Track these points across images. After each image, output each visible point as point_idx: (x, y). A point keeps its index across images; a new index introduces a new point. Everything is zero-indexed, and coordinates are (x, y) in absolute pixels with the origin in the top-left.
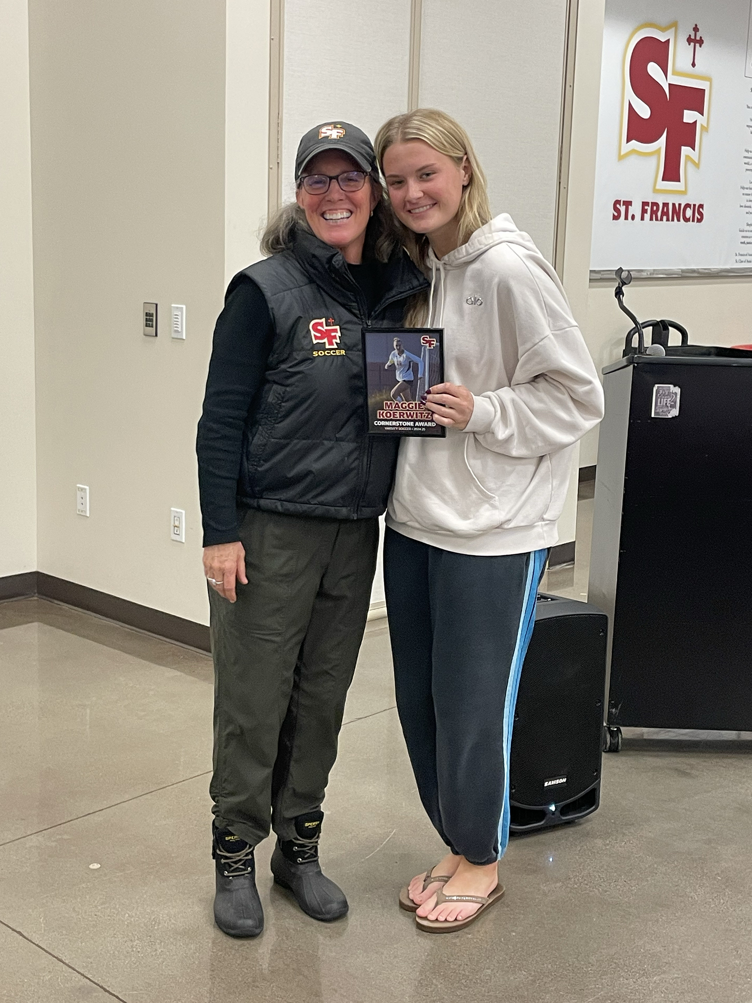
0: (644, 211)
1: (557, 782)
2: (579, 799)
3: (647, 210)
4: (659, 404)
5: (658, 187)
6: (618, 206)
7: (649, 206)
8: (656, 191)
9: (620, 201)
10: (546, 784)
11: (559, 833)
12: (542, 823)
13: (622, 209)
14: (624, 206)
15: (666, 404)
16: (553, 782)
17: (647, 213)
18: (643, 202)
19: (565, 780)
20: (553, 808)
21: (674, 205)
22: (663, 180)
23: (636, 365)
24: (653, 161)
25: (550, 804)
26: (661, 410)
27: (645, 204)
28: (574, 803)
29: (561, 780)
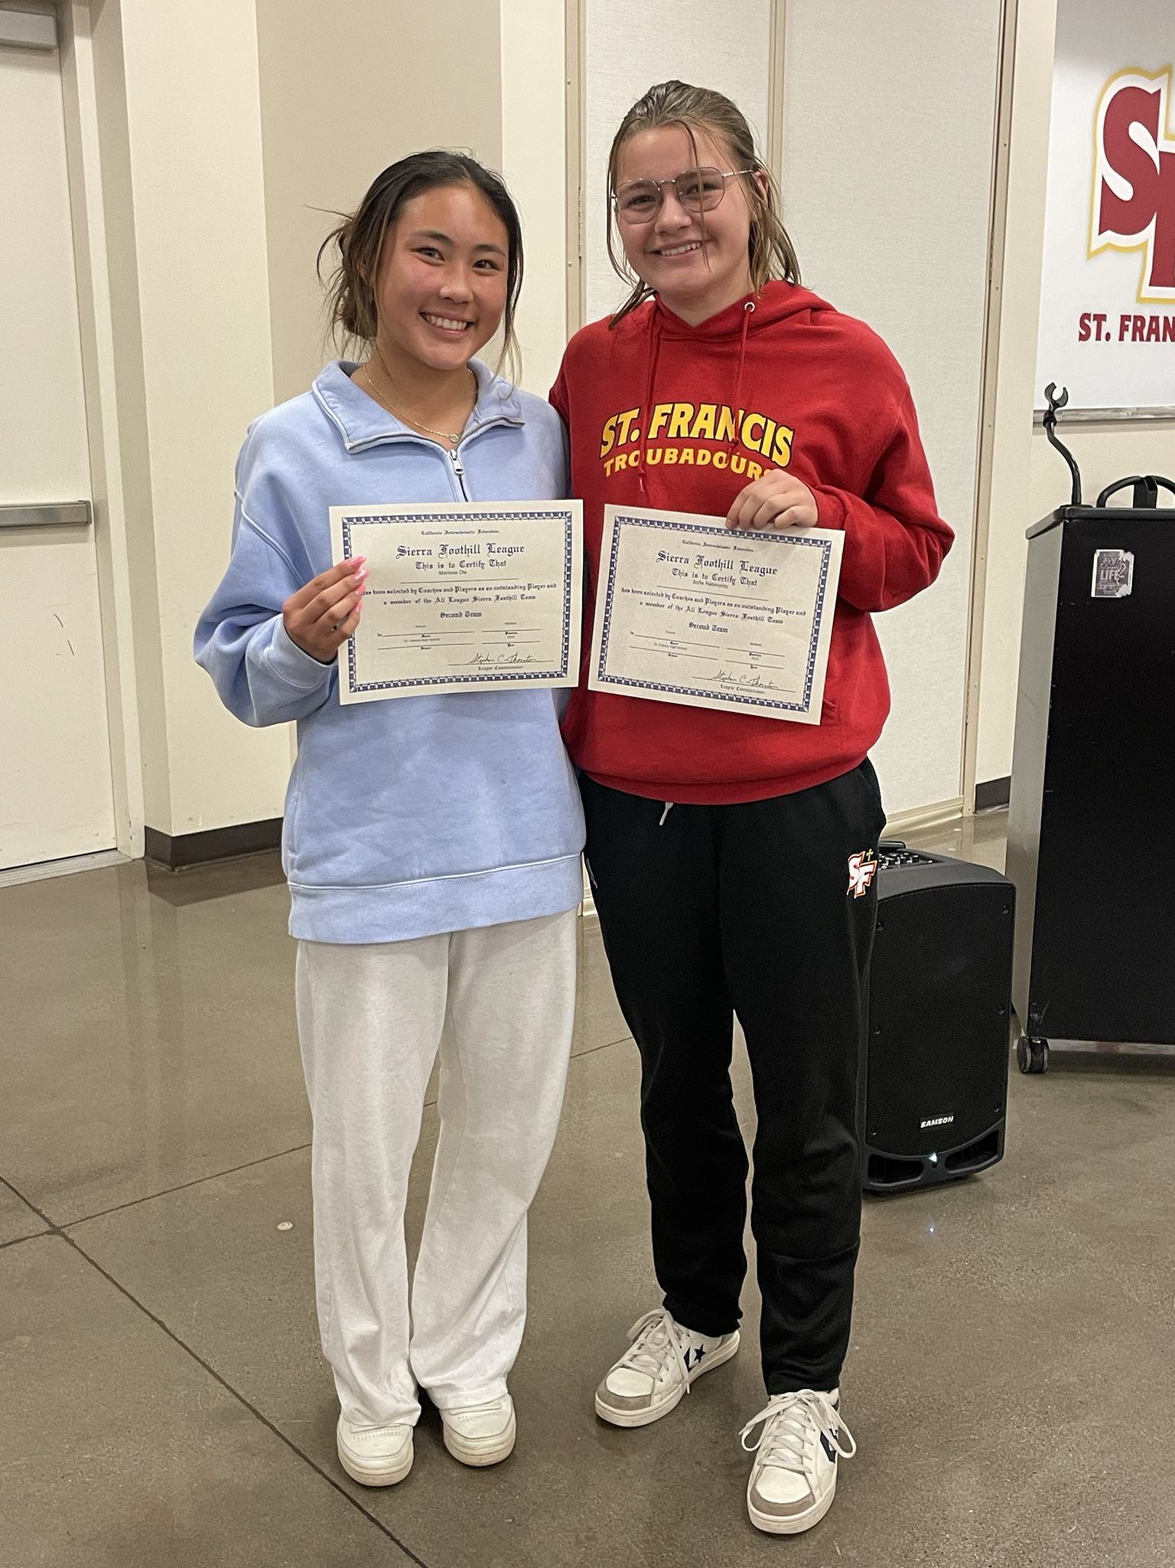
0: (1123, 328)
1: (940, 1121)
2: (975, 1144)
3: (1128, 326)
4: (1102, 578)
5: (1143, 295)
6: (1086, 321)
7: (1130, 321)
8: (1140, 300)
9: (1090, 315)
10: (923, 1125)
11: (945, 1194)
12: (918, 1178)
13: (1093, 325)
14: (1096, 322)
15: (1113, 577)
16: (934, 1123)
17: (1127, 330)
18: (1122, 316)
19: (951, 1119)
20: (934, 1158)
21: (1166, 318)
22: (1150, 285)
23: (1068, 521)
24: (1137, 257)
25: (929, 1153)
26: (1105, 587)
27: (1125, 318)
28: (967, 1150)
29: (946, 1118)
